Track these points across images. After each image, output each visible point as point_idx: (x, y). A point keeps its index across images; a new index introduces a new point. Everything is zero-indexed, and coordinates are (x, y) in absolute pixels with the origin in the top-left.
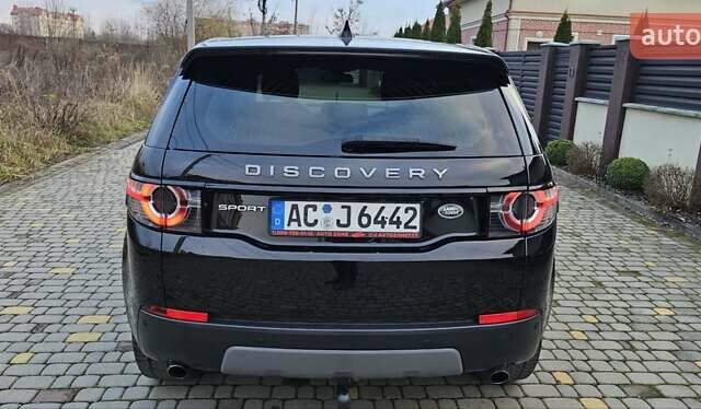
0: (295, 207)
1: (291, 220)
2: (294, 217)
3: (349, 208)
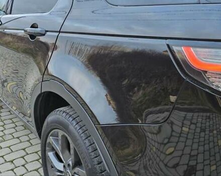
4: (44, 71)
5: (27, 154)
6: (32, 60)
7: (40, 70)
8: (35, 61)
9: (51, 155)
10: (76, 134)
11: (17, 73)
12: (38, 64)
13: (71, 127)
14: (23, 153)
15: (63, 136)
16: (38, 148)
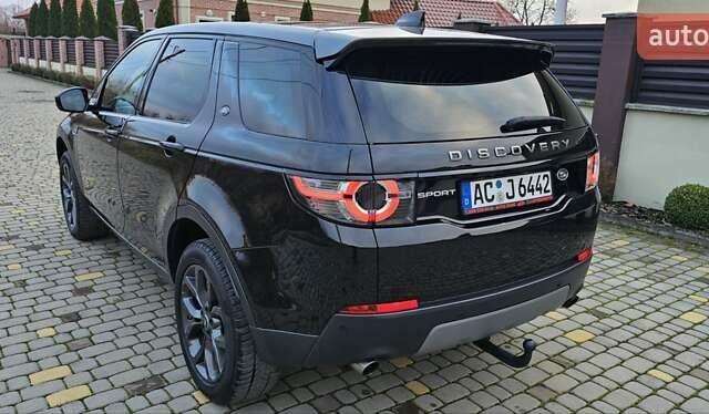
0: (478, 186)
1: (476, 199)
2: (478, 195)
3: (512, 181)
4: (182, 193)
5: (157, 317)
6: (168, 178)
7: (177, 191)
8: (173, 178)
9: (186, 300)
10: (210, 262)
11: (147, 197)
12: (176, 184)
13: (208, 260)
14: (151, 316)
15: (200, 271)
16: (173, 311)
